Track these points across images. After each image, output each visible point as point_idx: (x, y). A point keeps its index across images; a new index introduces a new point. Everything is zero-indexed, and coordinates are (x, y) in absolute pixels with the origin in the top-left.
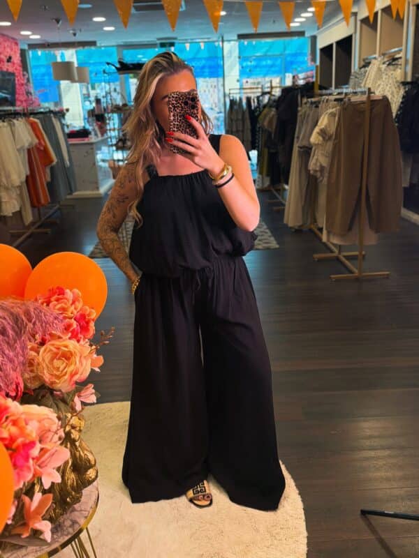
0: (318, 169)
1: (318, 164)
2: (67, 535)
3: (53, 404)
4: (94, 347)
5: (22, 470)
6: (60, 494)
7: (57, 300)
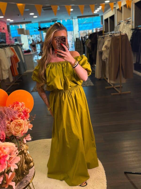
0: (105, 59)
1: (105, 57)
2: (24, 186)
3: (16, 141)
4: (29, 121)
5: (3, 165)
6: (21, 171)
7: (16, 106)
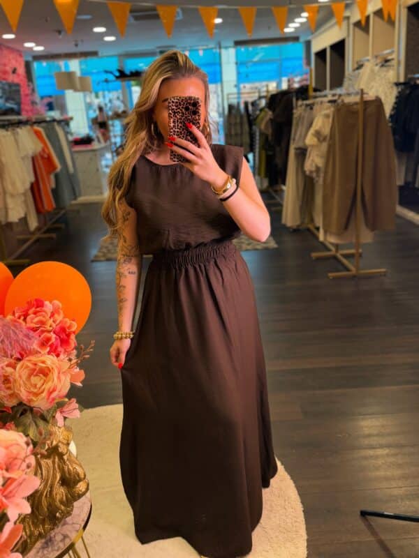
0: (313, 170)
1: (314, 165)
3: (33, 422)
4: (74, 361)
6: (48, 509)
7: (35, 313)
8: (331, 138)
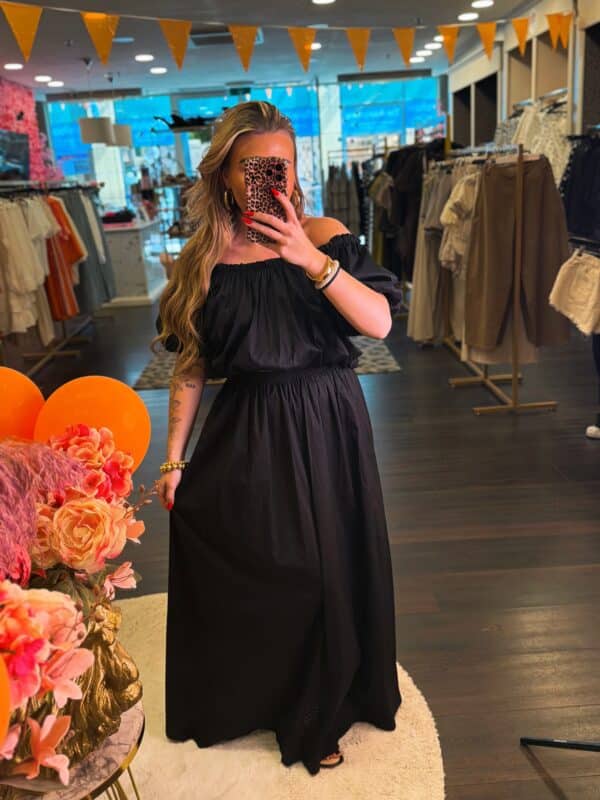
0: (452, 259)
1: (452, 252)
3: (74, 589)
4: (130, 509)
5: (25, 681)
7: (79, 443)
8: (476, 215)
